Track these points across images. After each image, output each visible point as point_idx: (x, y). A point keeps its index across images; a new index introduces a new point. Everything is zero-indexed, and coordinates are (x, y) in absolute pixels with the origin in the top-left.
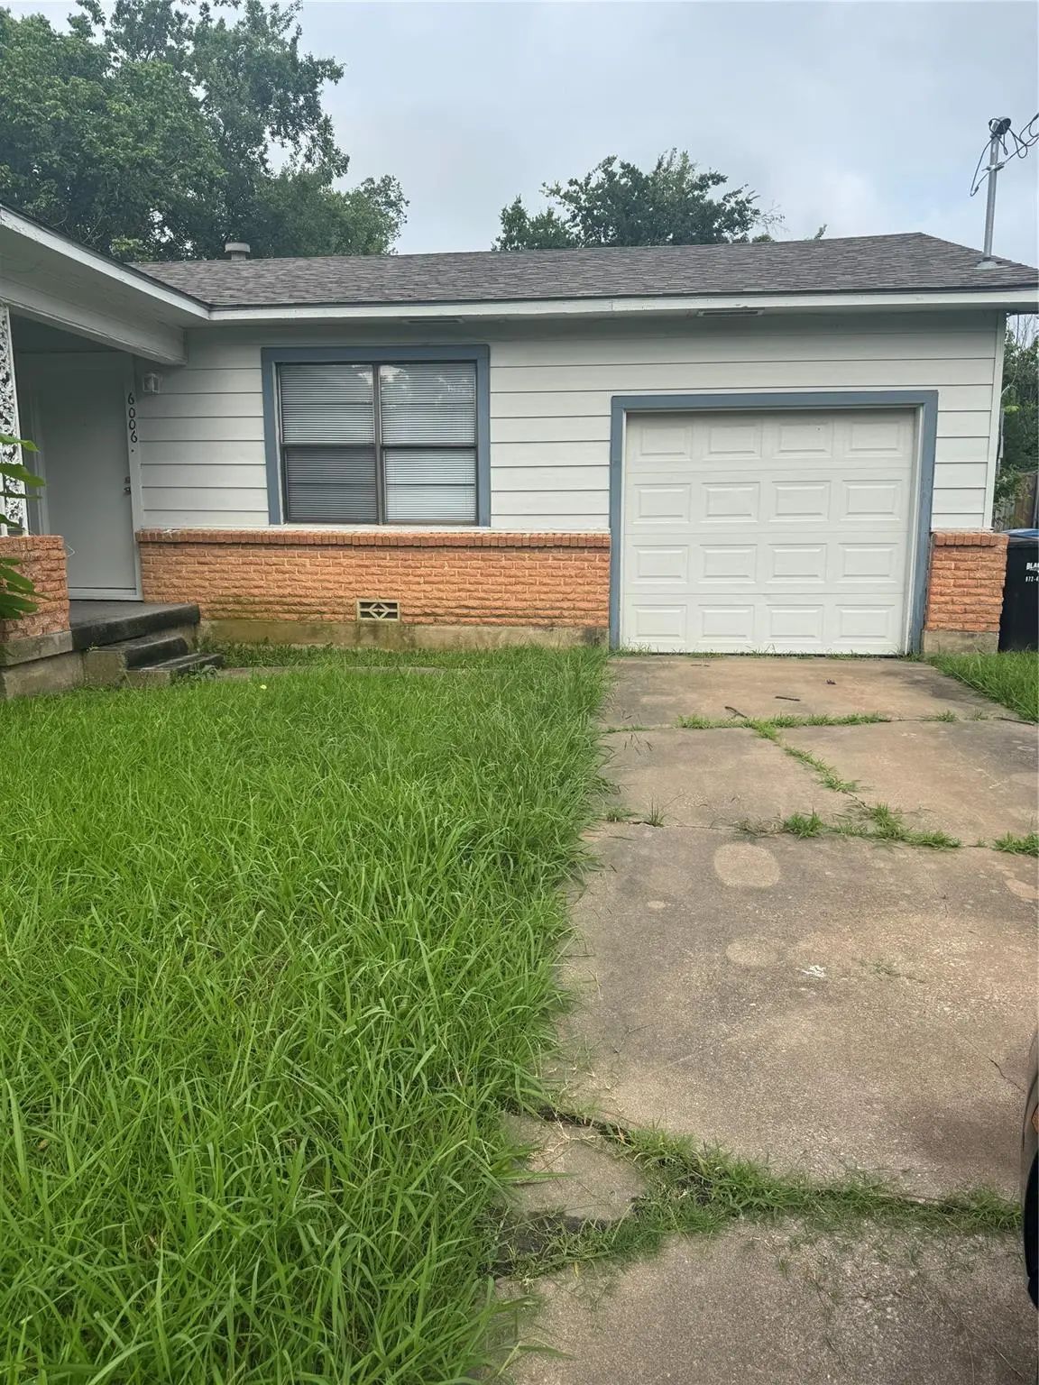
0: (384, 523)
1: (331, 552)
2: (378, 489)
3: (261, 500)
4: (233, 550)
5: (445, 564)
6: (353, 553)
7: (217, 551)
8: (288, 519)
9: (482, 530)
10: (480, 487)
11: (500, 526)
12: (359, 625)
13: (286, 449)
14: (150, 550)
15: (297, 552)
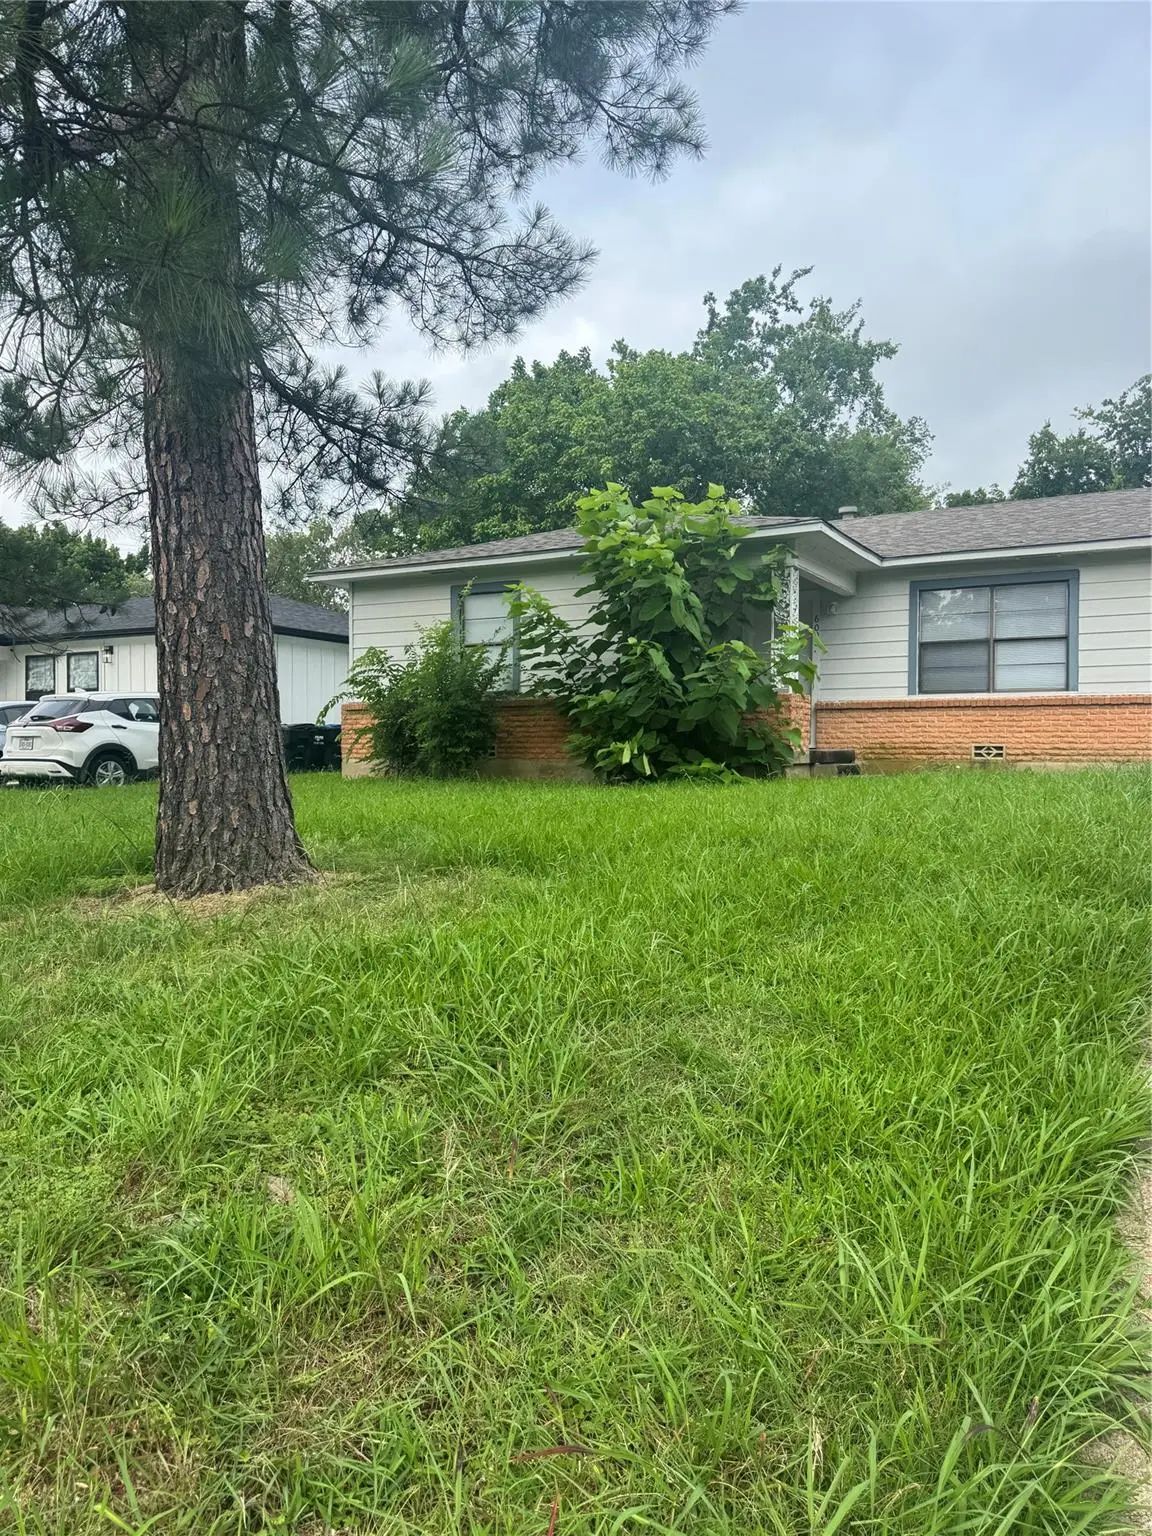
0: (995, 691)
1: (954, 712)
2: (990, 667)
3: (904, 680)
4: (882, 713)
5: (1044, 719)
6: (970, 712)
7: (870, 714)
8: (921, 692)
9: (1072, 694)
10: (1069, 667)
11: (1085, 691)
12: (973, 762)
13: (924, 646)
14: (823, 714)
15: (927, 713)
